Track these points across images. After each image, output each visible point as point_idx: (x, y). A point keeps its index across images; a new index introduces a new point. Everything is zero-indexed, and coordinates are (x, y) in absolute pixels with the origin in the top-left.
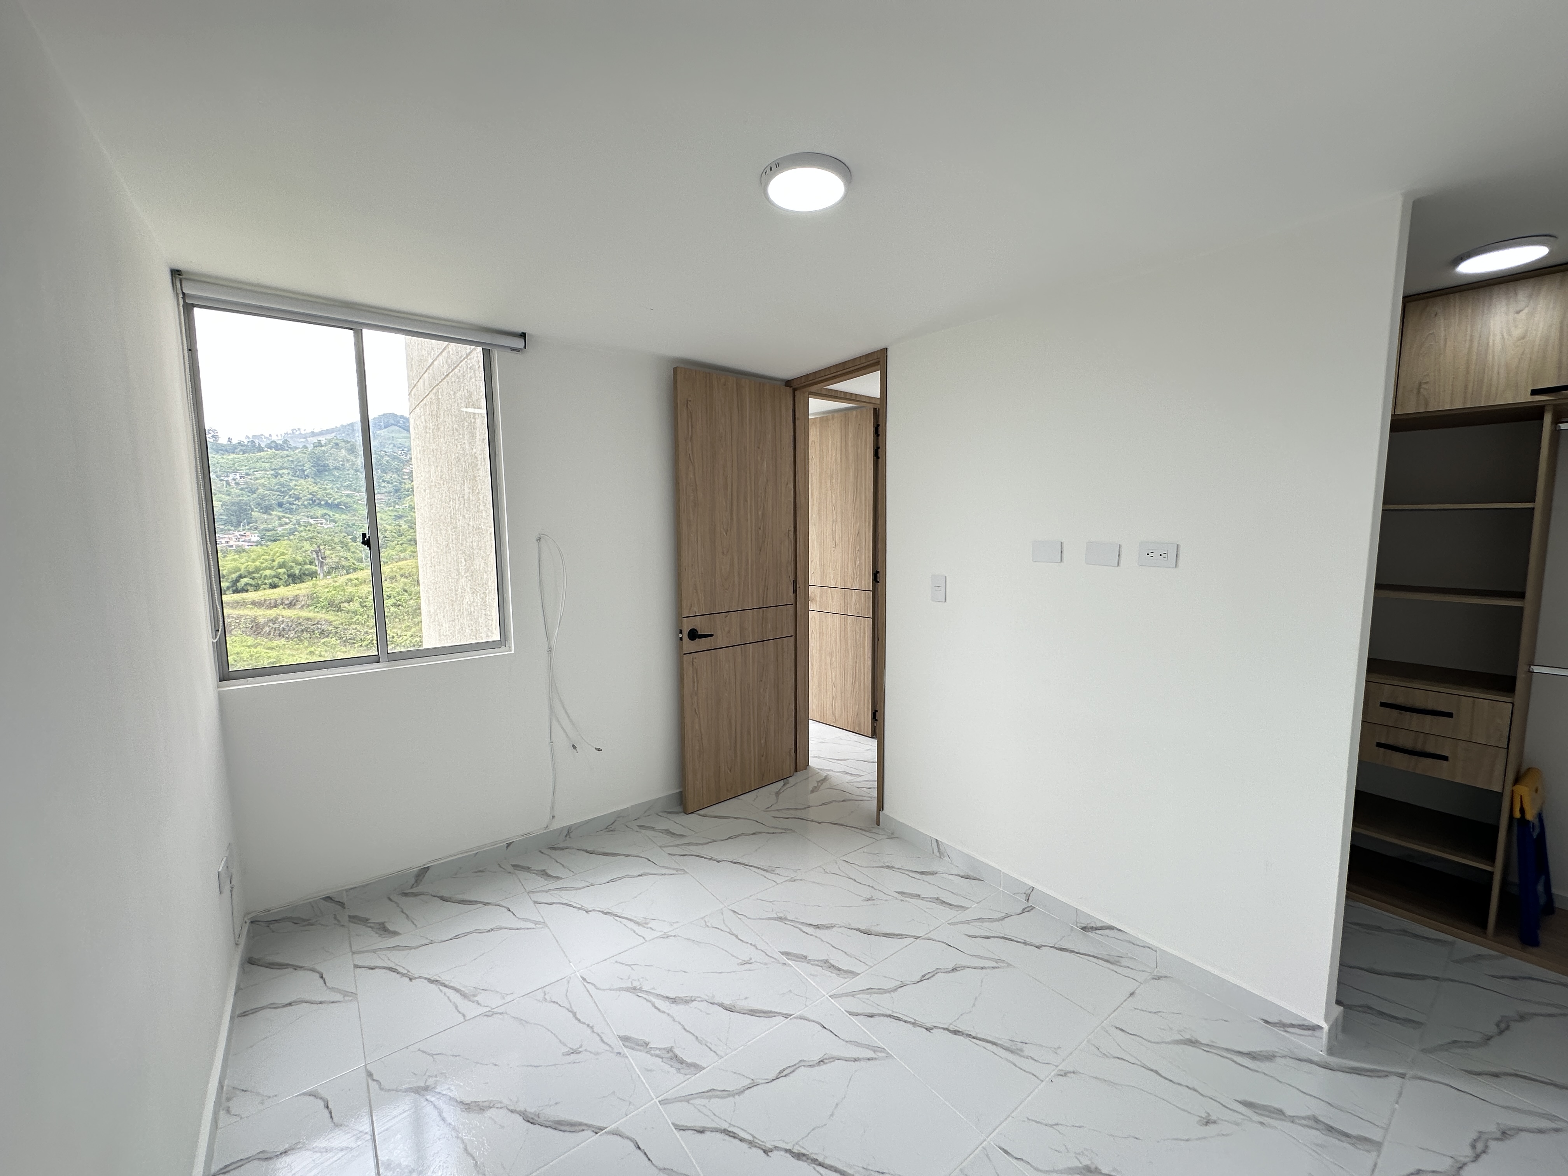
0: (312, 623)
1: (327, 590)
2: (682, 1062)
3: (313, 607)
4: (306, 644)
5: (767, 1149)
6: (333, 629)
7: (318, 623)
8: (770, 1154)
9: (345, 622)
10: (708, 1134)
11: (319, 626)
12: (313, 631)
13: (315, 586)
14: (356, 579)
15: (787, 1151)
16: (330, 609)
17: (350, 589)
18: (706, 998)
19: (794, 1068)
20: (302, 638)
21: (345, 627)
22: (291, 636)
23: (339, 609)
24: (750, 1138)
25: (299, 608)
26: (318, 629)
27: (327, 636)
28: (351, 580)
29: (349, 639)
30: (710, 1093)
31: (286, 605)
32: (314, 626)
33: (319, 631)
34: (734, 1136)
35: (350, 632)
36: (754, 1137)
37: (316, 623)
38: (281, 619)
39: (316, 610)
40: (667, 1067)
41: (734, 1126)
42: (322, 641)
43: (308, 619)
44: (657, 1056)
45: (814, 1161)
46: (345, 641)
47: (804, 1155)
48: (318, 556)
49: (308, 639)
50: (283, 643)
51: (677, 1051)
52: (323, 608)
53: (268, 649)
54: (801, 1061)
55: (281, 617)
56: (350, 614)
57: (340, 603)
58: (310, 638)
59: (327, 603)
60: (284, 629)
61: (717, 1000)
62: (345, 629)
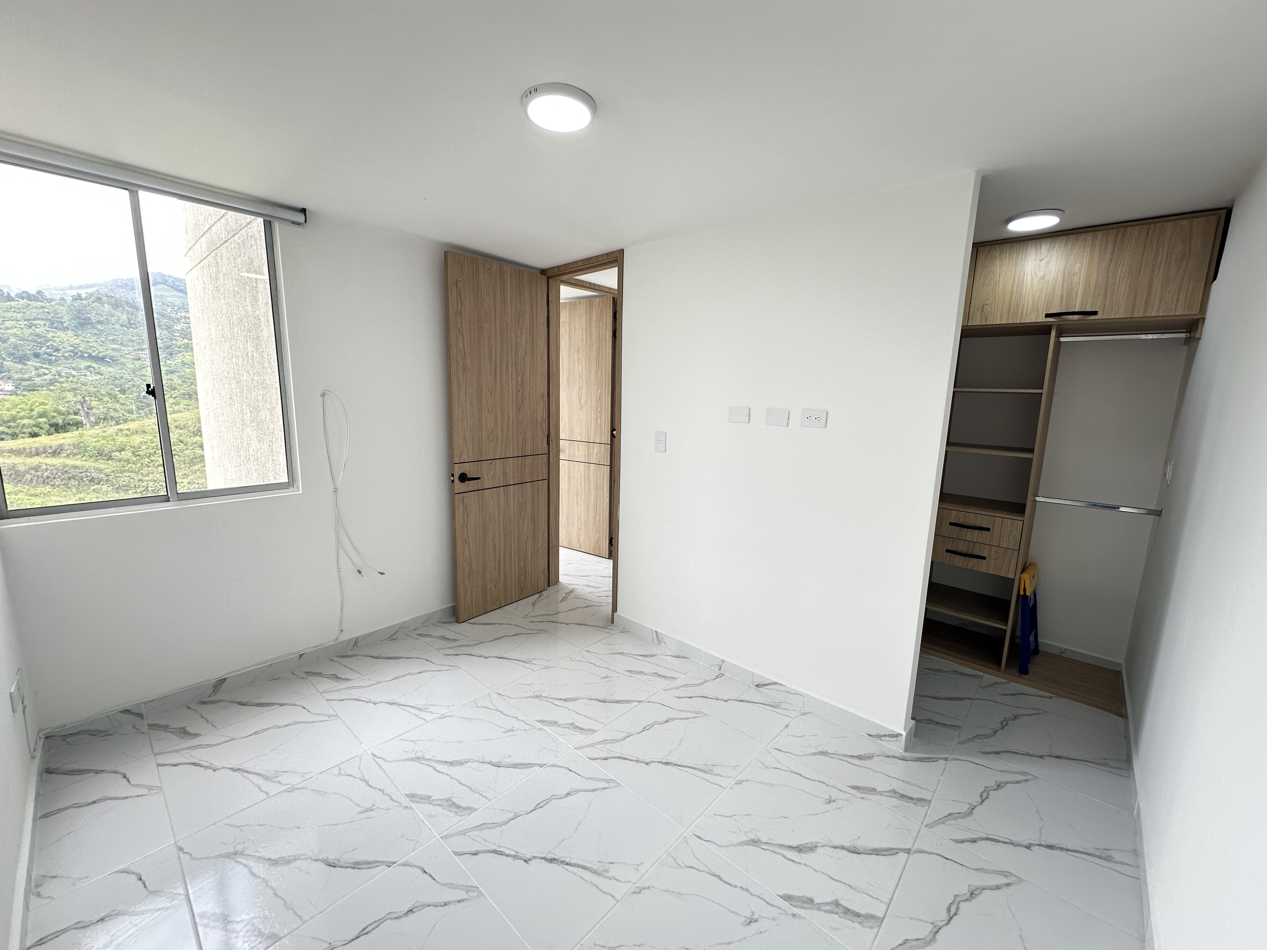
0: (80, 471)
1: (96, 439)
2: (459, 807)
3: (80, 456)
4: (74, 490)
5: (527, 859)
6: (103, 476)
7: (86, 472)
8: (529, 862)
9: (117, 470)
10: (481, 856)
11: (88, 474)
12: (82, 479)
13: (81, 436)
14: (127, 430)
15: (542, 858)
16: (99, 458)
17: (121, 439)
18: (477, 759)
19: (547, 801)
20: (70, 485)
21: (117, 475)
22: (57, 483)
23: (110, 458)
24: (513, 853)
25: (65, 457)
26: (87, 476)
27: (98, 484)
28: (121, 430)
29: (122, 486)
30: (481, 827)
31: (49, 453)
32: (83, 474)
33: (89, 478)
34: (501, 853)
35: (123, 479)
36: (517, 852)
37: (84, 471)
38: (44, 467)
39: (84, 458)
40: (446, 812)
41: (501, 847)
42: (92, 488)
43: (76, 467)
44: (439, 805)
45: (563, 862)
46: (117, 488)
47: (555, 859)
48: (83, 407)
49: (76, 486)
50: (48, 490)
51: (454, 800)
52: (91, 457)
53: (31, 495)
54: (553, 796)
55: (44, 465)
56: (122, 463)
57: (110, 452)
58: (79, 485)
59: (95, 452)
60: (48, 477)
61: (487, 759)
62: (117, 477)
